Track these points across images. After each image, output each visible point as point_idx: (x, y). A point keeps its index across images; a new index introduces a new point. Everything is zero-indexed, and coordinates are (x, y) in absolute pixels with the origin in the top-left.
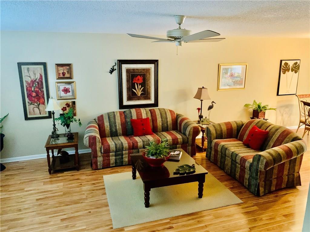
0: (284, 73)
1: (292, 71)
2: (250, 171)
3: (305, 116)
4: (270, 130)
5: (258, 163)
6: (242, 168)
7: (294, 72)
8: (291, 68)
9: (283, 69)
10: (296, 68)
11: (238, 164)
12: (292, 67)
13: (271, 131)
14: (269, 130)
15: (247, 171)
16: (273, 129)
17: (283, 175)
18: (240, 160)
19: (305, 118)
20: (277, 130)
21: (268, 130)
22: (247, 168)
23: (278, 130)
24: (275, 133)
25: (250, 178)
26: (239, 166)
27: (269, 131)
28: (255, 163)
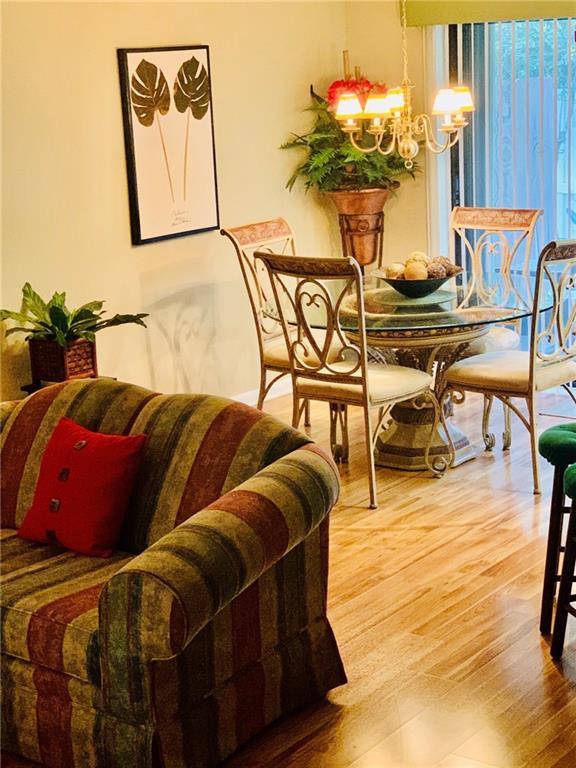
0: (147, 121)
1: (181, 109)
2: (99, 685)
3: (285, 332)
4: (151, 424)
5: (132, 622)
6: (47, 677)
7: (189, 110)
8: (172, 92)
9: (137, 99)
10: (195, 91)
11: (23, 662)
12: (176, 84)
13: (158, 430)
14: (143, 428)
15: (79, 687)
16: (164, 419)
17: (260, 655)
18: (24, 639)
19: (282, 339)
20: (184, 418)
21: (139, 427)
22: (78, 672)
23: (192, 419)
24: (177, 437)
25: (103, 722)
26: (29, 674)
27: (146, 432)
28: (118, 627)
